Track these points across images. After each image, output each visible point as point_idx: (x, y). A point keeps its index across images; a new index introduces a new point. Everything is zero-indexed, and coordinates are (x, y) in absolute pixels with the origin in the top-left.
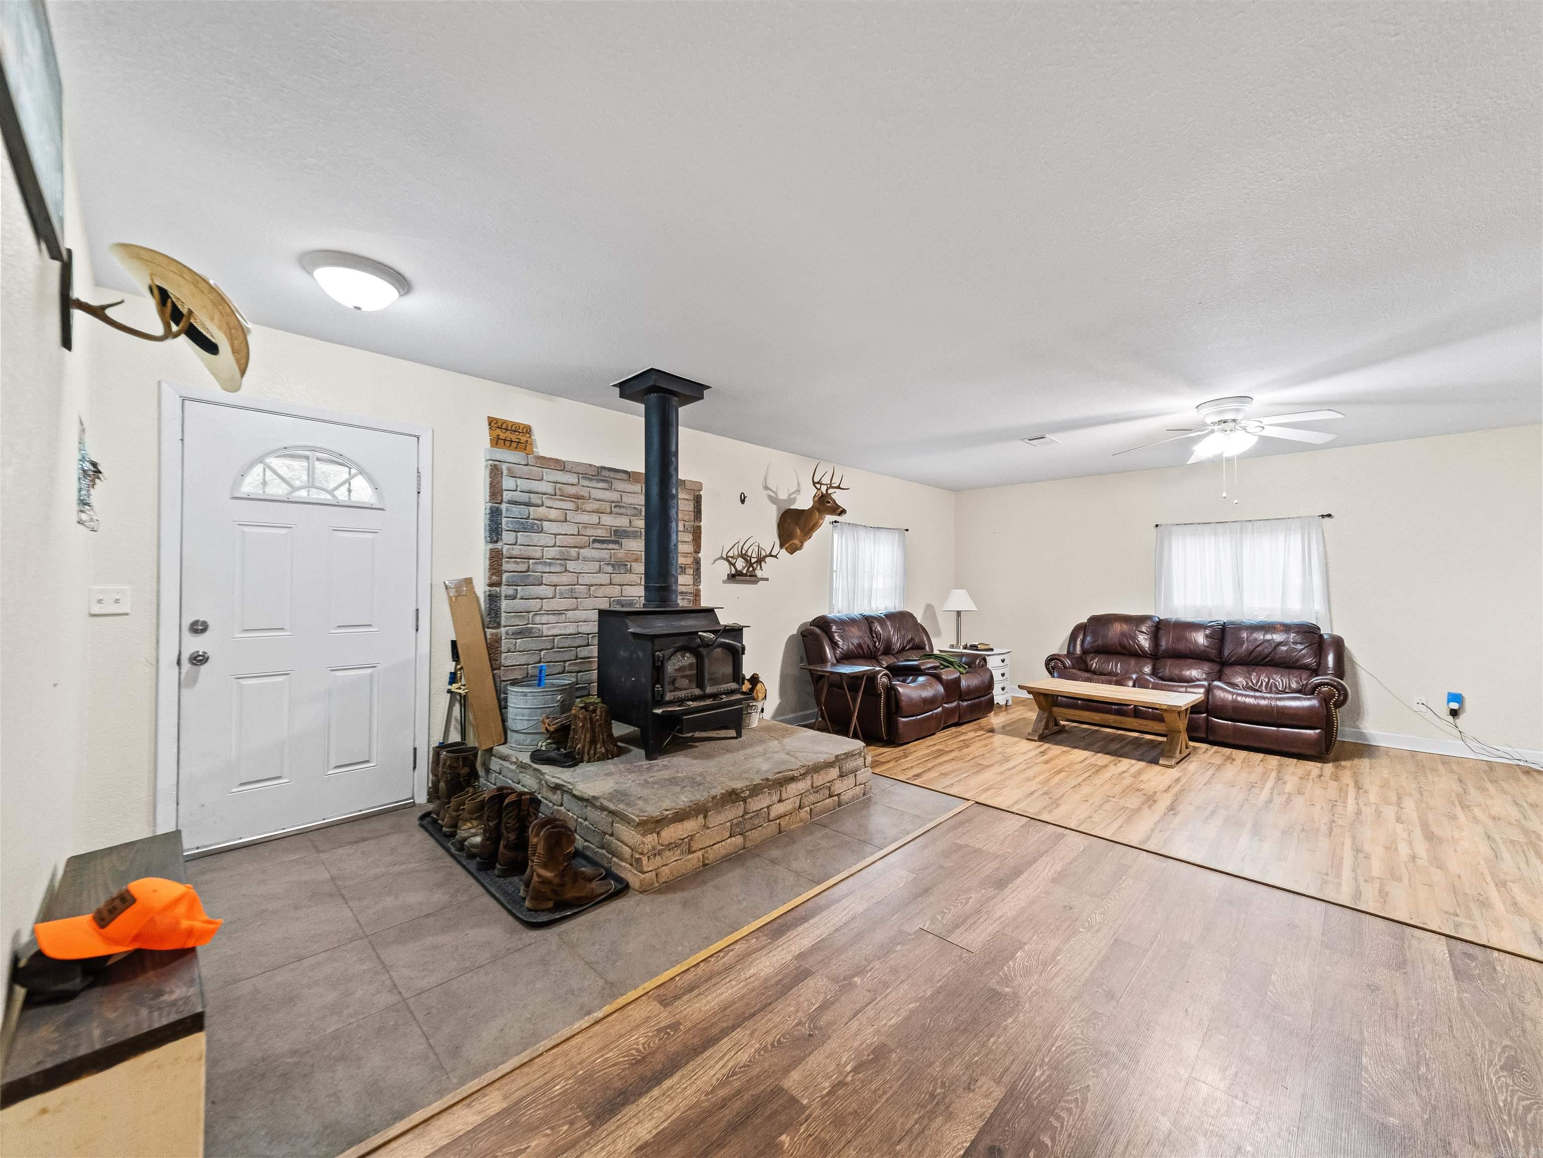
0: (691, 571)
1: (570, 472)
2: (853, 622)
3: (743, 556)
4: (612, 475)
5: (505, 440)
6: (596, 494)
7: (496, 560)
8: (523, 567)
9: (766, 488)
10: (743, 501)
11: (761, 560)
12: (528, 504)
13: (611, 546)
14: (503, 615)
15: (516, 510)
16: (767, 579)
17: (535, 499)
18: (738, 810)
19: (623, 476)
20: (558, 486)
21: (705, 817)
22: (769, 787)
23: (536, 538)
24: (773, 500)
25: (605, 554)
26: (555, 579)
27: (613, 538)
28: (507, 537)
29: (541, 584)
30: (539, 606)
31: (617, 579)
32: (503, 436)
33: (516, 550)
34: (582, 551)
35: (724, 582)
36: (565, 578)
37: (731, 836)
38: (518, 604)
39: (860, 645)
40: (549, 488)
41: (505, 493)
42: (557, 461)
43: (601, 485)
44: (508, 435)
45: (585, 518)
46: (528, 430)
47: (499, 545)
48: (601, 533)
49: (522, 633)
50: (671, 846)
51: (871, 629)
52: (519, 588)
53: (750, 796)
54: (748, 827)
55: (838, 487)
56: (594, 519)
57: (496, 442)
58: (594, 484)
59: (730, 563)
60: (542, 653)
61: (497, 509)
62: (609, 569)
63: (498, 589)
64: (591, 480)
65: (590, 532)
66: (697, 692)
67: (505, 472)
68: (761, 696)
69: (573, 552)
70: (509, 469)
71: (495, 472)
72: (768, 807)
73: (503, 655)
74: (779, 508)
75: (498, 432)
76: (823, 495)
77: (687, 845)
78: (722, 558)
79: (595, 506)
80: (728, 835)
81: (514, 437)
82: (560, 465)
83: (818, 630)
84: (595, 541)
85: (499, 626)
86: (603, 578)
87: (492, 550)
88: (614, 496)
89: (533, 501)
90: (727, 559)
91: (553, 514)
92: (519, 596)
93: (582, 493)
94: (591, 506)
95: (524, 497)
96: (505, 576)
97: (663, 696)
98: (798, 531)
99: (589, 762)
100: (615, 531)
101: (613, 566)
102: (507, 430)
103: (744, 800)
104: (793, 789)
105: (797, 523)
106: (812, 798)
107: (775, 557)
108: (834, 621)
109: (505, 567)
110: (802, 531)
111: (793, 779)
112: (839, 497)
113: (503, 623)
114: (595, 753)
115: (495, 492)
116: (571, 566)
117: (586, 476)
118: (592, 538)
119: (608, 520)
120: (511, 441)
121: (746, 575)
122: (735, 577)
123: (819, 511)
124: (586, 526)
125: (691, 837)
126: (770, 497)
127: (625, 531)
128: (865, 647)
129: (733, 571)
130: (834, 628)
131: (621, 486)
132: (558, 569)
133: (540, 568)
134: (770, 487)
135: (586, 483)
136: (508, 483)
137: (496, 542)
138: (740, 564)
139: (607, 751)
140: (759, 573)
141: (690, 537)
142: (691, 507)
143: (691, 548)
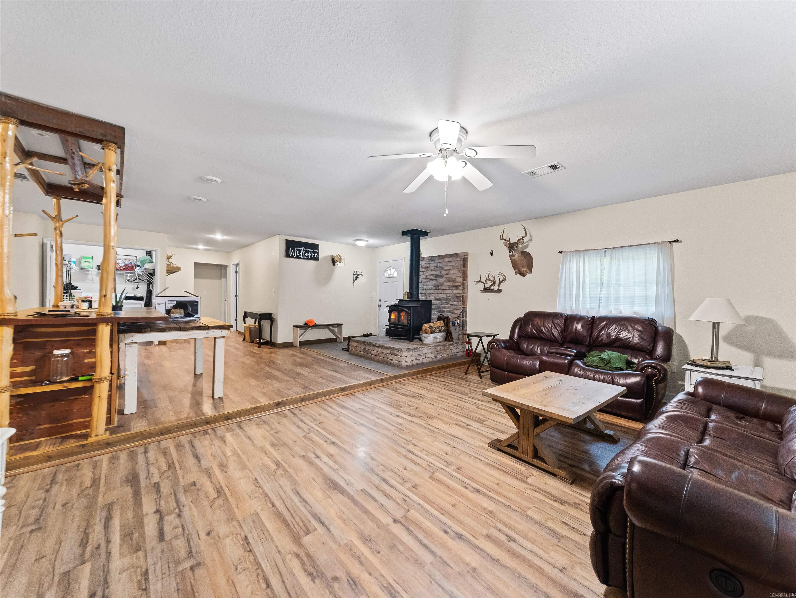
0: (461, 288)
4: (435, 258)
6: (431, 265)
10: (492, 255)
19: (438, 257)
25: (433, 284)
35: (480, 292)
43: (432, 262)
45: (429, 273)
48: (432, 277)
56: (431, 273)
59: (484, 284)
65: (429, 277)
69: (425, 284)
90: (482, 282)
94: (430, 269)
117: (428, 260)
118: (430, 279)
119: (434, 273)
122: (486, 290)
129: (484, 288)
131: (437, 261)
135: (428, 262)
141: (461, 275)
142: (461, 263)
143: (460, 279)
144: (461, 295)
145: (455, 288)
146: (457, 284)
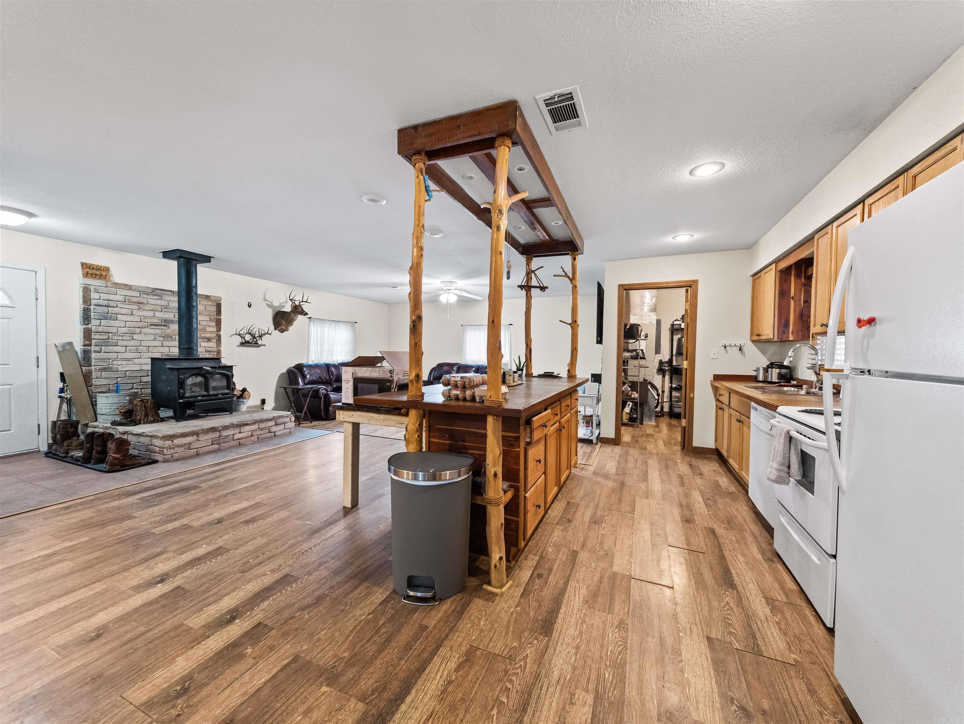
0: (215, 341)
1: (135, 290)
2: (317, 366)
3: (250, 333)
4: (162, 292)
5: (92, 274)
6: (152, 302)
7: (87, 334)
8: (106, 337)
9: (265, 300)
10: (250, 306)
11: (261, 337)
12: (108, 306)
13: (161, 327)
14: (93, 360)
15: (99, 309)
16: (265, 345)
17: (111, 303)
18: (217, 434)
19: (169, 293)
20: (127, 297)
21: (198, 436)
22: (233, 427)
23: (112, 323)
24: (270, 306)
25: (159, 331)
26: (125, 343)
27: (163, 323)
28: (94, 322)
29: (117, 345)
30: (116, 356)
31: (166, 343)
32: (91, 272)
33: (100, 329)
34: (143, 330)
35: (238, 346)
36: (132, 343)
37: (212, 444)
38: (101, 355)
39: (320, 377)
40: (122, 298)
41: (92, 301)
42: (126, 285)
43: (155, 297)
44: (94, 271)
45: (145, 313)
46: (107, 269)
47: (89, 326)
48: (155, 321)
49: (104, 369)
50: (178, 446)
51: (328, 370)
52: (103, 347)
53: (222, 430)
54: (221, 441)
55: (306, 302)
56: (151, 314)
57: (86, 275)
58: (150, 297)
59: (242, 337)
60: (119, 379)
61: (88, 308)
62: (162, 339)
63: (89, 348)
64: (148, 295)
65: (147, 320)
66: (205, 393)
67: (92, 290)
68: (247, 397)
69: (138, 330)
70: (95, 289)
71: (86, 290)
72: (233, 435)
73: (94, 380)
74: (273, 310)
75: (88, 270)
76: (296, 306)
77: (189, 446)
78: (236, 334)
79: (152, 307)
80: (210, 444)
81: (98, 273)
82: (128, 287)
83: (296, 371)
84: (151, 325)
85: (90, 365)
86: (159, 343)
87: (85, 329)
88: (164, 303)
89: (110, 305)
90: (239, 335)
91: (124, 311)
92: (102, 351)
93: (142, 301)
94: (147, 307)
95: (106, 303)
96: (93, 342)
97: (184, 394)
98: (284, 322)
99: (144, 424)
100: (165, 320)
101: (163, 337)
102: (93, 269)
103: (220, 431)
104: (247, 428)
105: (283, 318)
106: (259, 433)
107: (270, 334)
108: (306, 366)
109: (93, 337)
110: (286, 322)
111: (247, 424)
112: (305, 307)
113: (93, 364)
114: (148, 420)
115: (86, 300)
116: (136, 337)
117: (145, 293)
118: (149, 324)
119: (160, 314)
120: (96, 275)
121: (251, 343)
122: (245, 344)
123: (294, 313)
124: (145, 317)
125: (190, 444)
126: (268, 305)
127: (172, 321)
128: (323, 378)
129: (244, 341)
130: (305, 369)
132: (128, 338)
133: (116, 338)
134: (267, 298)
135: (145, 296)
136: (94, 295)
137: (88, 324)
138: (248, 337)
139: (154, 419)
140: (260, 342)
141: (214, 324)
142: (214, 309)
143: (214, 329)
144: (215, 349)
145: (205, 340)
146: (208, 335)
